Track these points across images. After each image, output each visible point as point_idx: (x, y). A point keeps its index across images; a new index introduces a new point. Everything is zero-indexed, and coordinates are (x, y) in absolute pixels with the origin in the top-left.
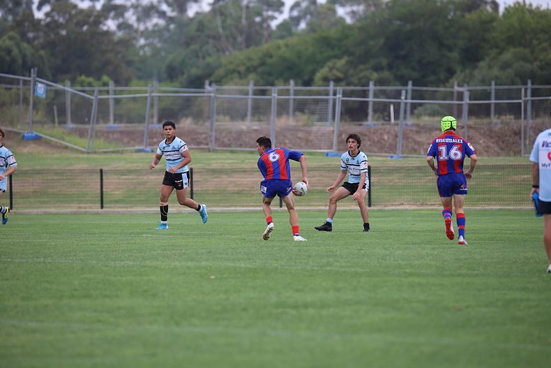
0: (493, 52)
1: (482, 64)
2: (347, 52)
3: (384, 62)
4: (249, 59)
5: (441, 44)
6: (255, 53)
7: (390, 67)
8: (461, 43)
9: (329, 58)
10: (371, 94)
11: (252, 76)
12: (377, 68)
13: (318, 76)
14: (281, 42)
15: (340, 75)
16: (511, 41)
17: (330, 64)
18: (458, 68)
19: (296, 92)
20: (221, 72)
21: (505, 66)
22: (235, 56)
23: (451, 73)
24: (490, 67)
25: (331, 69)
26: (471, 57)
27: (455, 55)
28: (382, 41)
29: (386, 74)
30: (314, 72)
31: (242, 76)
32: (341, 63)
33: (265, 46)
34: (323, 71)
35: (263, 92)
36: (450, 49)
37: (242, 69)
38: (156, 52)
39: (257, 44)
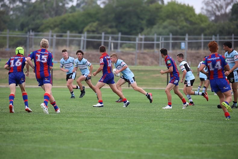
0: (161, 21)
1: (155, 26)
2: (98, 19)
3: (114, 24)
4: (56, 21)
5: (139, 18)
6: (58, 19)
7: (116, 27)
8: (147, 17)
9: (90, 22)
10: (103, 38)
11: (56, 29)
12: (111, 27)
13: (85, 29)
14: (70, 14)
15: (94, 29)
16: (168, 17)
17: (90, 24)
18: (145, 28)
19: (70, 36)
20: (43, 27)
21: (165, 27)
22: (50, 20)
23: (142, 29)
24: (159, 28)
25: (91, 27)
26: (151, 23)
27: (144, 22)
28: (113, 15)
29: (114, 30)
30: (83, 28)
31: (52, 28)
32: (95, 24)
33: (63, 16)
34: (87, 28)
35: (61, 36)
36: (142, 19)
37: (52, 26)
38: (18, 17)
39: (60, 15)
